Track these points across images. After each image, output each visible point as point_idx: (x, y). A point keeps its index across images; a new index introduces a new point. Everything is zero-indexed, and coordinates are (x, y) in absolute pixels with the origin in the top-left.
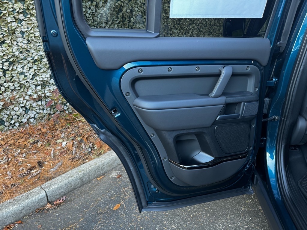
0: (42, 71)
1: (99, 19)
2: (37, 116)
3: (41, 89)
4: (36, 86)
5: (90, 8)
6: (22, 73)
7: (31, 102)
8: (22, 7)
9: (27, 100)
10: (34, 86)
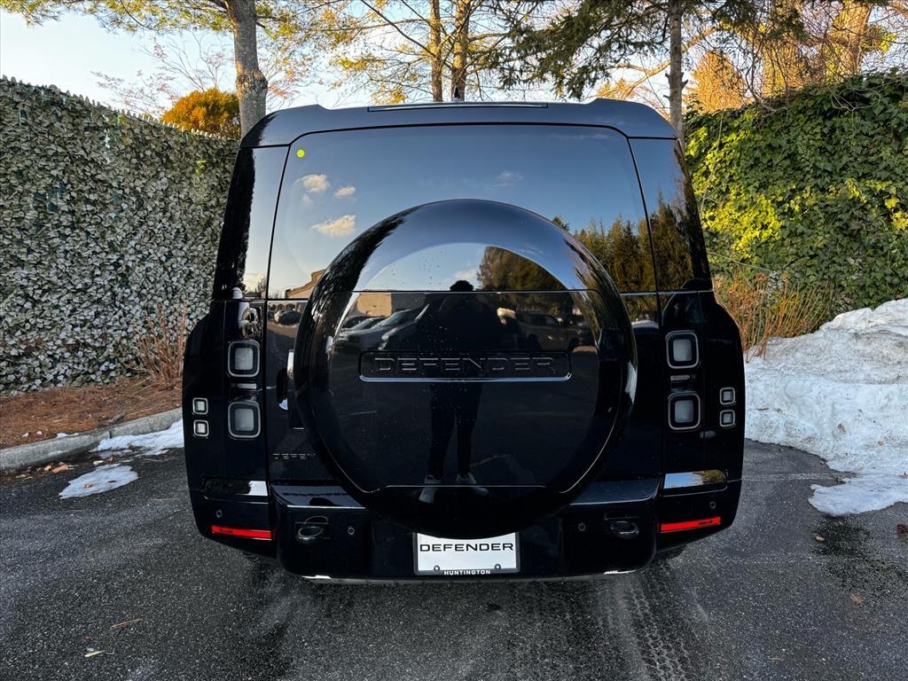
0: (84, 305)
1: (173, 237)
2: (69, 373)
3: (82, 331)
4: (74, 326)
5: (160, 221)
6: (57, 307)
7: (65, 349)
8: (70, 219)
9: (59, 347)
10: (71, 327)
